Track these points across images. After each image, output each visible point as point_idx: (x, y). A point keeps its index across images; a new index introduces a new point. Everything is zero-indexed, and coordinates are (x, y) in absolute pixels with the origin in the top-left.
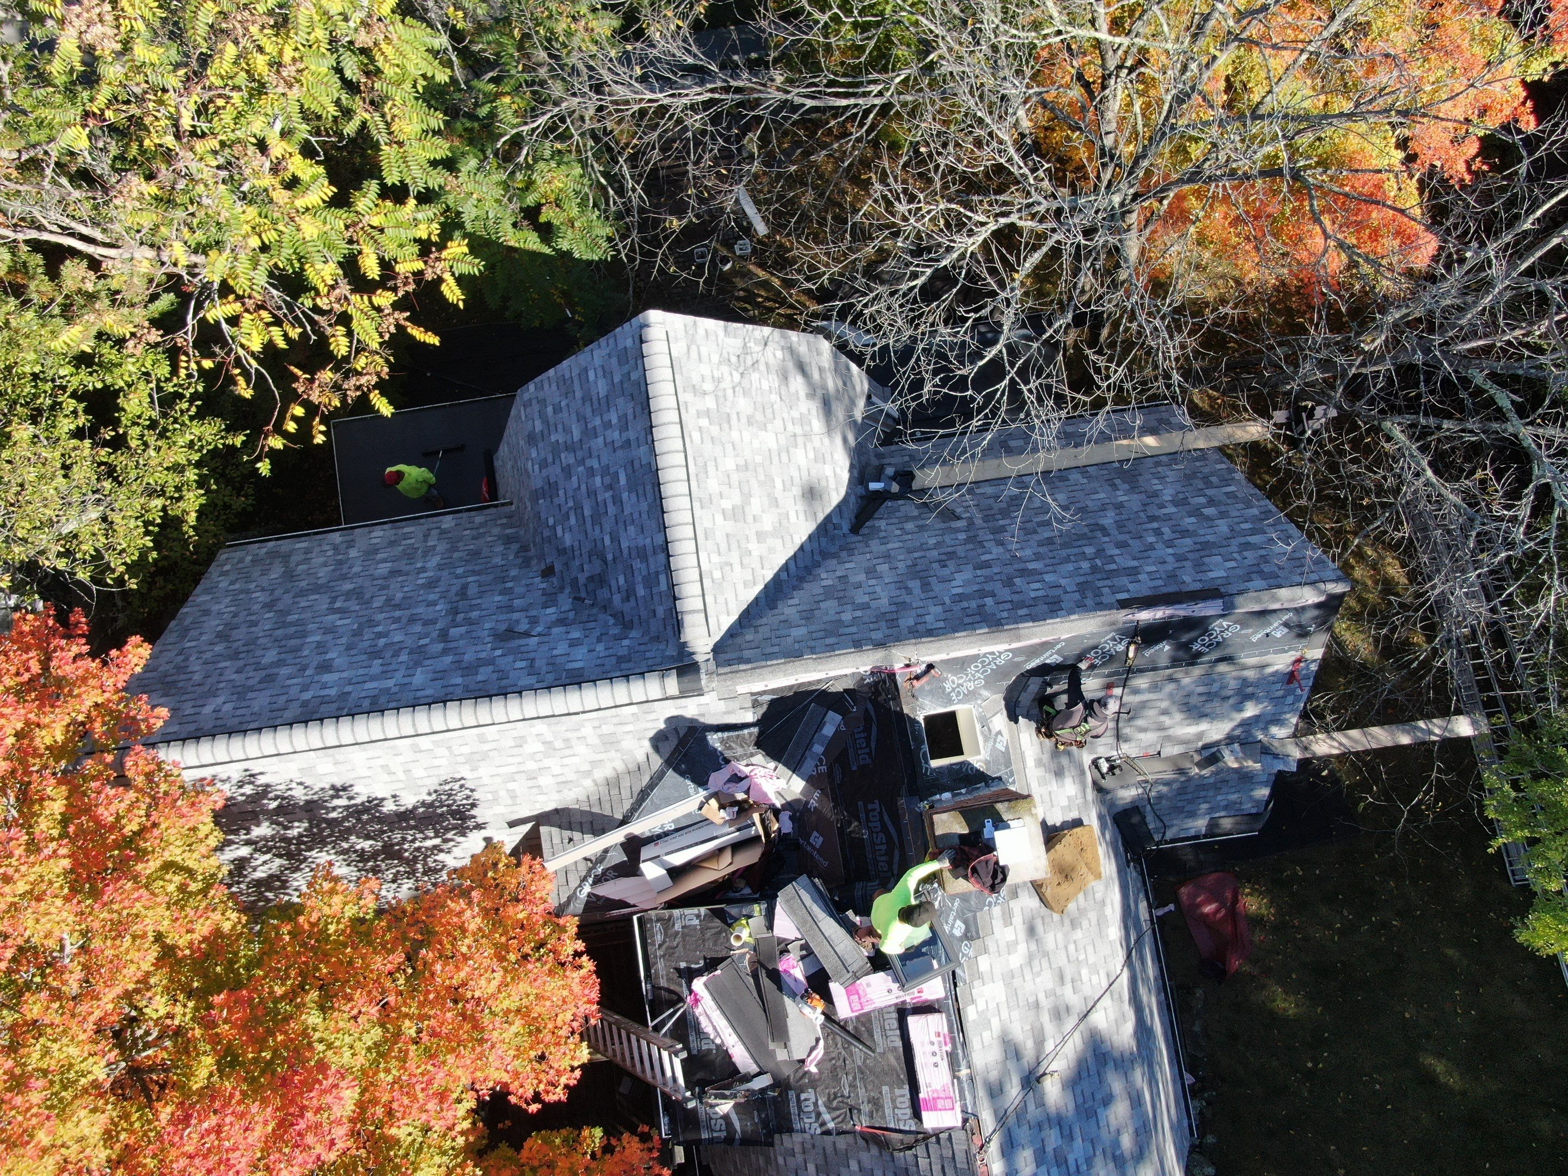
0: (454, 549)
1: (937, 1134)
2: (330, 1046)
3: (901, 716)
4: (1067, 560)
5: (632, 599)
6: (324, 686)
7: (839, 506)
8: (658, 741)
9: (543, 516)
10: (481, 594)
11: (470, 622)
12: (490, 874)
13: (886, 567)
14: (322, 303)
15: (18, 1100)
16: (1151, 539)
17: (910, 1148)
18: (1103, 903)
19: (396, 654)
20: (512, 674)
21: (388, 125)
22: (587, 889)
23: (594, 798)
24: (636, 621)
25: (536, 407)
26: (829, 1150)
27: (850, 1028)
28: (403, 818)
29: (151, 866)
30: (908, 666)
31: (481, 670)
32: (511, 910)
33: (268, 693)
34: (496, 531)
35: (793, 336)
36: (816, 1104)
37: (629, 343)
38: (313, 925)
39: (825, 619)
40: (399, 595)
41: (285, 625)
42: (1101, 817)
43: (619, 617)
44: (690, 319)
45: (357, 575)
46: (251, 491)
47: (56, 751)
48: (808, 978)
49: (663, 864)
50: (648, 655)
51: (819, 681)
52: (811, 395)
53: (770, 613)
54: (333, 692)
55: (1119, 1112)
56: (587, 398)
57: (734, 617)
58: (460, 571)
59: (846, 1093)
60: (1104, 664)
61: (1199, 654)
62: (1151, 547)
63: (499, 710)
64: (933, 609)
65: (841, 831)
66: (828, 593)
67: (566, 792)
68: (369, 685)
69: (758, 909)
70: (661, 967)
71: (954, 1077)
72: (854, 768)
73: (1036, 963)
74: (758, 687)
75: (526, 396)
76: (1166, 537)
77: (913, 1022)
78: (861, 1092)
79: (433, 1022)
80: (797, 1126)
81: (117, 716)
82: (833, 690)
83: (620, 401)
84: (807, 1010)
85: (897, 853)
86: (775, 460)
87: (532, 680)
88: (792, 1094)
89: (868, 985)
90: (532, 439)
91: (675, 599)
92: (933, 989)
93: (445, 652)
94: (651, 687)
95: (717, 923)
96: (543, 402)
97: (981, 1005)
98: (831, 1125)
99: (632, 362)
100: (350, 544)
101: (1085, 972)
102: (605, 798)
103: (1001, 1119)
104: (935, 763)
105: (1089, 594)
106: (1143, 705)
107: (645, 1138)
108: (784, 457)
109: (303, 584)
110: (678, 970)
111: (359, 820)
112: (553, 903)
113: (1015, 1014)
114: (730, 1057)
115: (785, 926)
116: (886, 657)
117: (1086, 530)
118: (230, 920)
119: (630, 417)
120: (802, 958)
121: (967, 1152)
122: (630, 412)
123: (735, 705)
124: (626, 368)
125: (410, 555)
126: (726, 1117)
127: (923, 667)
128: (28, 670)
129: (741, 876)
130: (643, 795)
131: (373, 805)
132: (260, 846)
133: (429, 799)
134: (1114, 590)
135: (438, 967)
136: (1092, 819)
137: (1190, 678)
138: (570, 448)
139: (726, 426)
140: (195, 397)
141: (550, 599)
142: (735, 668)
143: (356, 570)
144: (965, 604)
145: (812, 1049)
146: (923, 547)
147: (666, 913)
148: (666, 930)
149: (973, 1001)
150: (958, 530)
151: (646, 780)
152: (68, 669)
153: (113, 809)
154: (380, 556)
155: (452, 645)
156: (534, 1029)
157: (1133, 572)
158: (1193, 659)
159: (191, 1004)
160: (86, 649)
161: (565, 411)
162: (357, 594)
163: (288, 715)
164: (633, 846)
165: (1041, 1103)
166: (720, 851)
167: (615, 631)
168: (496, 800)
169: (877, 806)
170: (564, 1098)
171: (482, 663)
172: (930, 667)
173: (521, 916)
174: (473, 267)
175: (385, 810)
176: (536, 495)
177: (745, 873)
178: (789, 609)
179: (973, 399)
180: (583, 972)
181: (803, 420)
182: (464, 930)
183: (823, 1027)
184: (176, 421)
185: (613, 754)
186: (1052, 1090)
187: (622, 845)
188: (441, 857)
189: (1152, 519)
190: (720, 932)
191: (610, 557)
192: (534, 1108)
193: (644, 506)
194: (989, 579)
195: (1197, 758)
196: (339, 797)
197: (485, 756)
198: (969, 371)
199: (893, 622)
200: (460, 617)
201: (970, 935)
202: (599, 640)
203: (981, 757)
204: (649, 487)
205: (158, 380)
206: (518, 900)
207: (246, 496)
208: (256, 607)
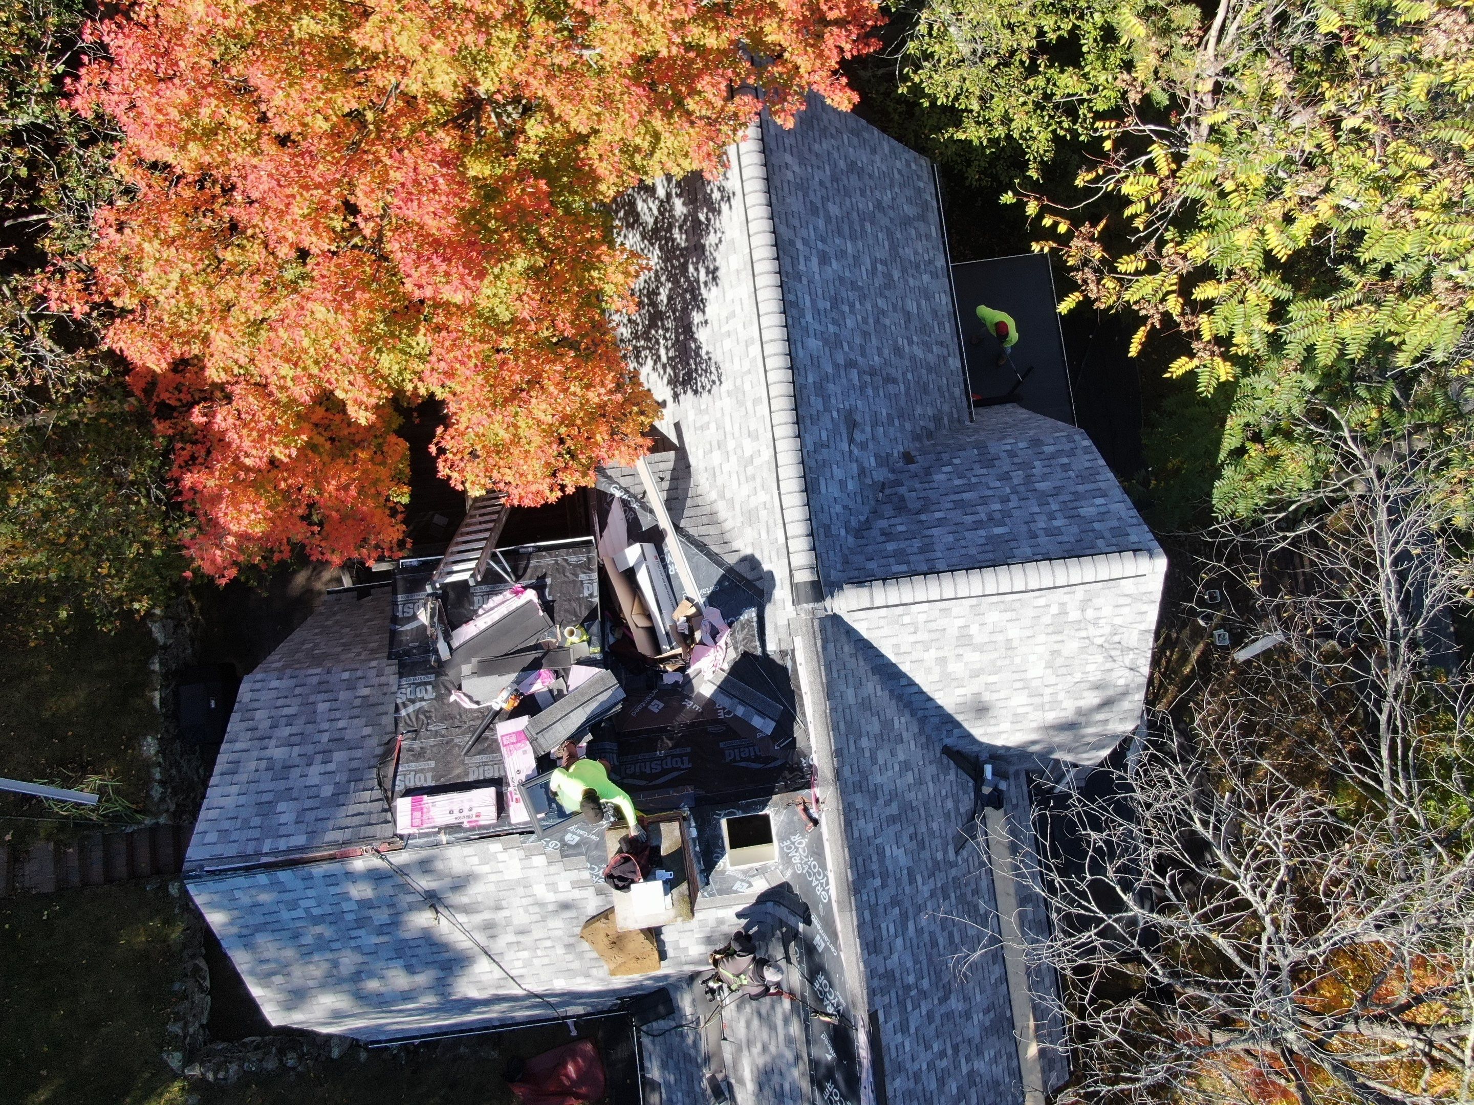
0: (930, 370)
1: (391, 810)
2: (497, 277)
3: (770, 792)
4: (916, 961)
5: (883, 538)
6: (807, 259)
7: (969, 736)
8: (751, 562)
9: (962, 453)
10: (888, 396)
11: (862, 389)
12: (635, 409)
13: (911, 781)
14: (1169, 249)
15: (469, 25)
16: (936, 1048)
17: (380, 784)
18: (588, 976)
19: (835, 322)
20: (816, 428)
21: (1349, 307)
22: (618, 494)
23: (699, 501)
24: (862, 542)
25: (1067, 447)
26: (381, 709)
27: (487, 733)
28: (686, 330)
29: (658, 122)
30: (817, 801)
31: (820, 400)
32: (604, 428)
33: (803, 211)
34: (946, 408)
35: (1140, 696)
36: (422, 699)
37: (1133, 538)
38: (598, 257)
39: (863, 722)
40: (887, 322)
41: (862, 220)
42: (666, 977)
43: (866, 526)
44: (1158, 596)
45: (906, 282)
46: (984, 183)
47: (757, 37)
48: (532, 696)
49: (638, 564)
50: (831, 553)
51: (804, 714)
52: (1080, 712)
53: (868, 668)
54: (802, 267)
55: (399, 980)
56: (1077, 496)
57: (865, 635)
58: (909, 376)
59: (431, 727)
60: (814, 993)
61: (822, 1090)
62: (928, 1047)
63: (784, 417)
64: (870, 826)
65: (663, 730)
66: (887, 725)
67: (706, 475)
68: (807, 298)
69: (595, 651)
70: (548, 560)
71: (440, 829)
72: (721, 745)
73: (536, 909)
74: (800, 657)
75: (1077, 438)
76: (937, 1062)
77: (489, 793)
78: (431, 742)
79: (512, 363)
80: (404, 682)
81: (787, 86)
82: (796, 727)
83: (1075, 529)
84: (505, 694)
85: (643, 783)
86: (1017, 676)
87: (810, 447)
88: (432, 678)
89: (525, 752)
90: (1036, 443)
91: (884, 580)
92: (519, 813)
93: (836, 366)
94: (802, 556)
95: (585, 613)
96: (1072, 453)
97: (502, 856)
98: (403, 713)
99: (1114, 541)
100: (934, 275)
101: (525, 954)
102: (699, 511)
103: (401, 871)
104: (724, 823)
105: (883, 983)
106: (773, 1028)
107: (401, 544)
108: (1019, 685)
109: (899, 235)
110: (544, 576)
111: (686, 291)
112: (608, 464)
113: (491, 888)
114: (466, 622)
115: (580, 676)
116: (825, 779)
117: (945, 980)
118: (607, 190)
119: (1060, 539)
120: (551, 691)
121: (374, 837)
122: (1065, 539)
123: (783, 634)
124: (1107, 534)
125: (924, 329)
126: (414, 617)
127: (816, 816)
128: (831, 9)
129: (624, 635)
130: (702, 547)
131: (699, 303)
132: (665, 205)
133: (703, 352)
134: (887, 1008)
135: (559, 367)
136: (666, 969)
137: (798, 1076)
138: (1029, 479)
139: (1050, 630)
140: (1075, 135)
141: (883, 460)
142: (819, 635)
143: (911, 281)
144: (875, 858)
145: (470, 698)
146: (929, 817)
147: (595, 567)
148: (580, 566)
149: (506, 849)
150: (945, 852)
151: (715, 549)
152: (830, 42)
153: (709, 88)
154: (923, 302)
155: (842, 373)
156: (500, 449)
157: (904, 1027)
158: (817, 1082)
159: (536, 157)
160: (848, 56)
161: (1064, 475)
162: (889, 284)
163: (782, 229)
164: (655, 537)
165: (412, 908)
166: (649, 616)
167: (854, 523)
168: (700, 412)
169: (686, 766)
170: (440, 475)
171: (826, 399)
172: (816, 822)
173: (598, 437)
174: (1206, 386)
175: (694, 313)
176: (981, 447)
177: (627, 639)
178: (872, 687)
179: (1082, 879)
180: (547, 493)
181: (1055, 703)
182: (588, 387)
183: (489, 708)
184: (1051, 117)
185: (739, 519)
186: (423, 919)
187: (657, 526)
188: (650, 362)
189: (956, 1049)
190: (576, 615)
191: (923, 517)
192: (433, 449)
193: (973, 551)
194: (898, 882)
195: (720, 1077)
196: (707, 273)
197: (741, 403)
198: (1111, 876)
199: (859, 787)
200: (867, 378)
201: (567, 851)
202: (845, 507)
203: (728, 866)
204: (991, 556)
205: (1090, 101)
206: (612, 434)
207: (980, 179)
208: (877, 194)
